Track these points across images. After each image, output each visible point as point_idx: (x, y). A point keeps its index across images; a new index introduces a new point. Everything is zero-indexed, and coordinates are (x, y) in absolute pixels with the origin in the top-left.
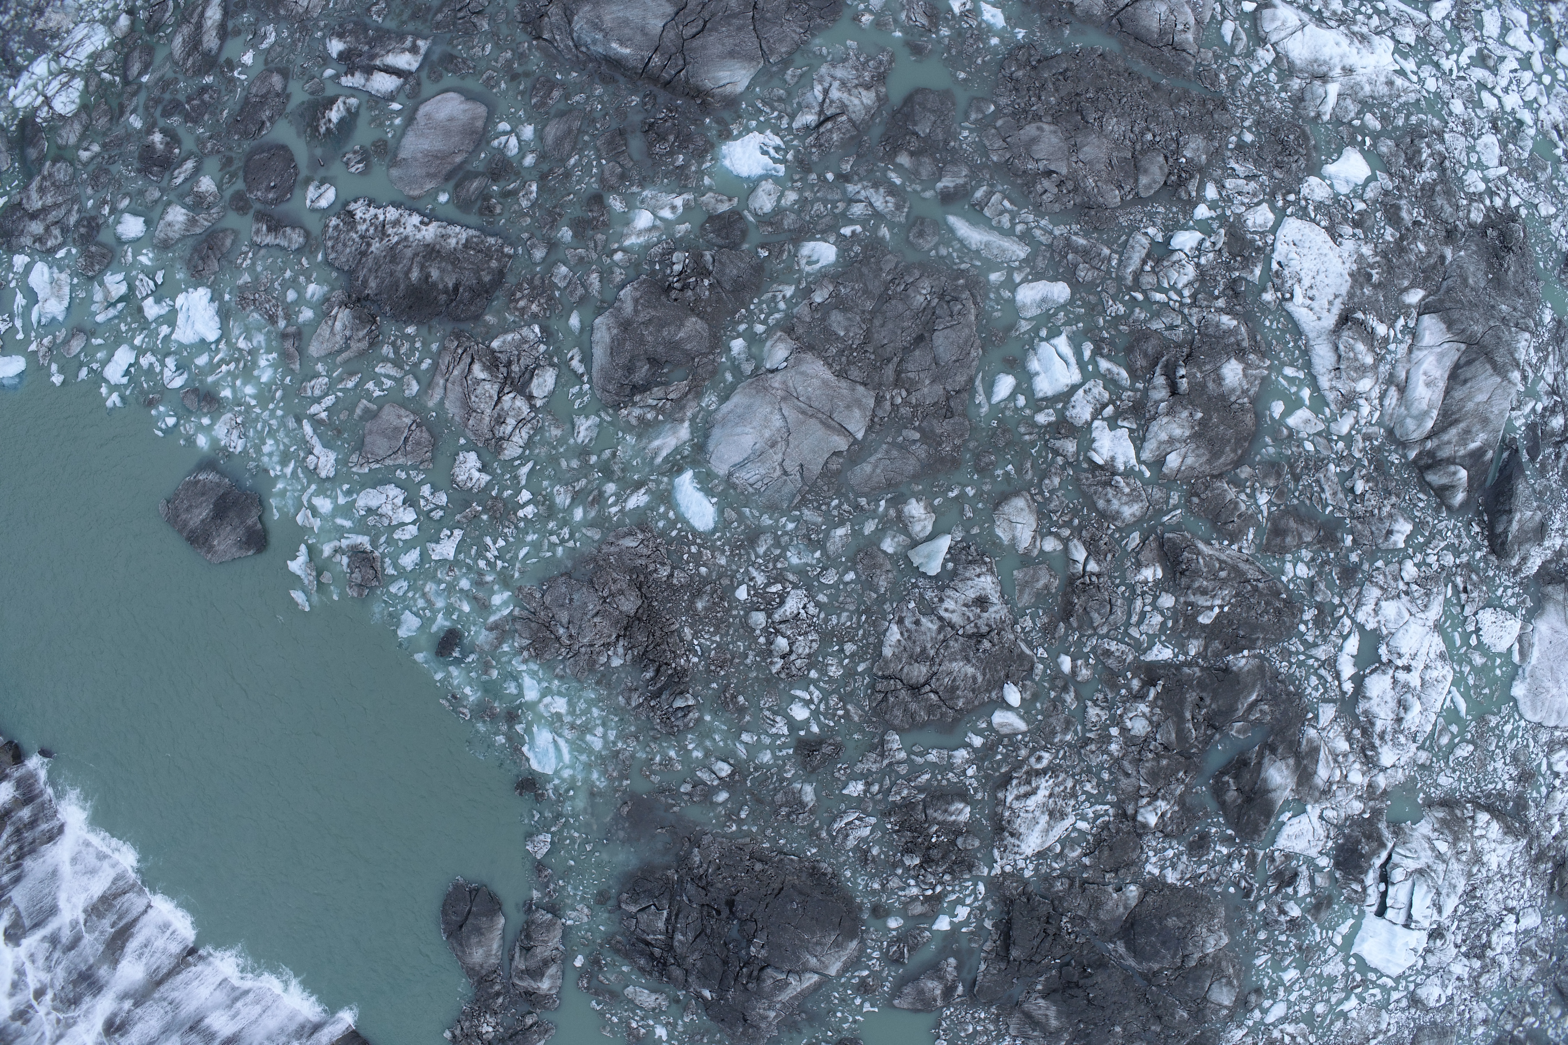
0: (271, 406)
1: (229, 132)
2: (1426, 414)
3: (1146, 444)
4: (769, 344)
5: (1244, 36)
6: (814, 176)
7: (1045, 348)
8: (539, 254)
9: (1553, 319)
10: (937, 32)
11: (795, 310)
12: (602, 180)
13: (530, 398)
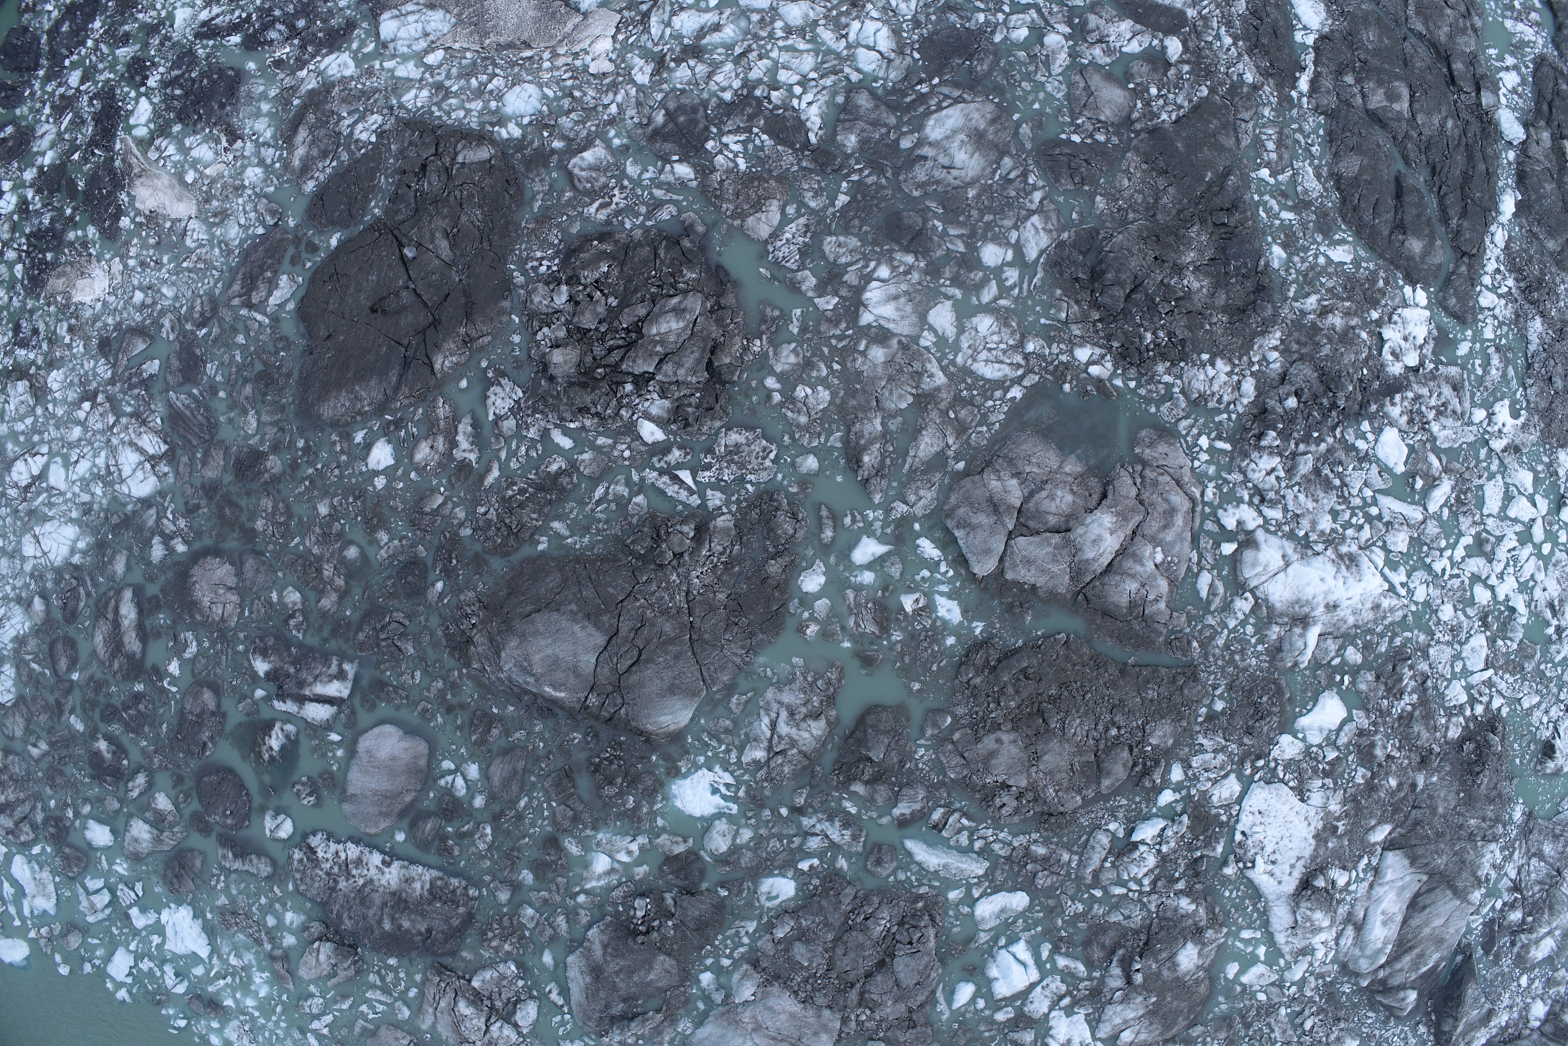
0: (274, 1018)
1: (172, 749)
2: (1380, 951)
3: (1101, 1025)
4: (736, 976)
5: (1221, 590)
6: (767, 812)
7: (1003, 956)
8: (504, 896)
9: (1524, 814)
10: (888, 639)
11: (759, 943)
12: (554, 823)
13: (516, 1026)
